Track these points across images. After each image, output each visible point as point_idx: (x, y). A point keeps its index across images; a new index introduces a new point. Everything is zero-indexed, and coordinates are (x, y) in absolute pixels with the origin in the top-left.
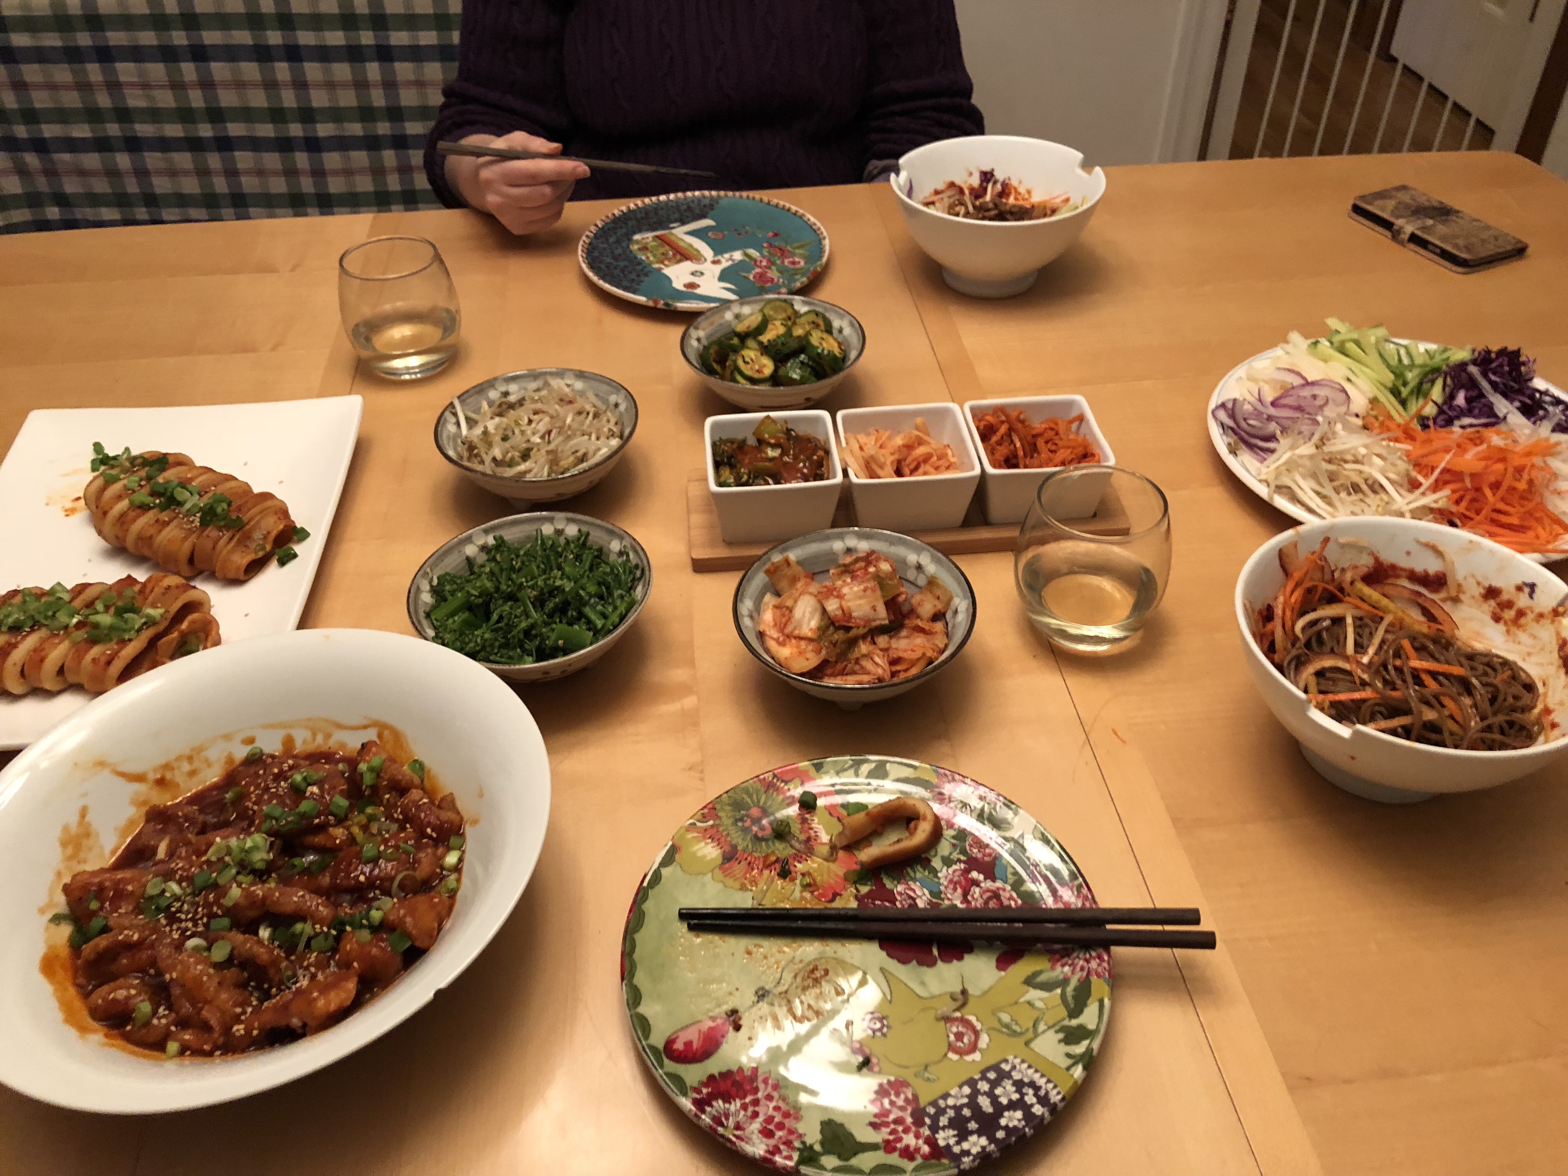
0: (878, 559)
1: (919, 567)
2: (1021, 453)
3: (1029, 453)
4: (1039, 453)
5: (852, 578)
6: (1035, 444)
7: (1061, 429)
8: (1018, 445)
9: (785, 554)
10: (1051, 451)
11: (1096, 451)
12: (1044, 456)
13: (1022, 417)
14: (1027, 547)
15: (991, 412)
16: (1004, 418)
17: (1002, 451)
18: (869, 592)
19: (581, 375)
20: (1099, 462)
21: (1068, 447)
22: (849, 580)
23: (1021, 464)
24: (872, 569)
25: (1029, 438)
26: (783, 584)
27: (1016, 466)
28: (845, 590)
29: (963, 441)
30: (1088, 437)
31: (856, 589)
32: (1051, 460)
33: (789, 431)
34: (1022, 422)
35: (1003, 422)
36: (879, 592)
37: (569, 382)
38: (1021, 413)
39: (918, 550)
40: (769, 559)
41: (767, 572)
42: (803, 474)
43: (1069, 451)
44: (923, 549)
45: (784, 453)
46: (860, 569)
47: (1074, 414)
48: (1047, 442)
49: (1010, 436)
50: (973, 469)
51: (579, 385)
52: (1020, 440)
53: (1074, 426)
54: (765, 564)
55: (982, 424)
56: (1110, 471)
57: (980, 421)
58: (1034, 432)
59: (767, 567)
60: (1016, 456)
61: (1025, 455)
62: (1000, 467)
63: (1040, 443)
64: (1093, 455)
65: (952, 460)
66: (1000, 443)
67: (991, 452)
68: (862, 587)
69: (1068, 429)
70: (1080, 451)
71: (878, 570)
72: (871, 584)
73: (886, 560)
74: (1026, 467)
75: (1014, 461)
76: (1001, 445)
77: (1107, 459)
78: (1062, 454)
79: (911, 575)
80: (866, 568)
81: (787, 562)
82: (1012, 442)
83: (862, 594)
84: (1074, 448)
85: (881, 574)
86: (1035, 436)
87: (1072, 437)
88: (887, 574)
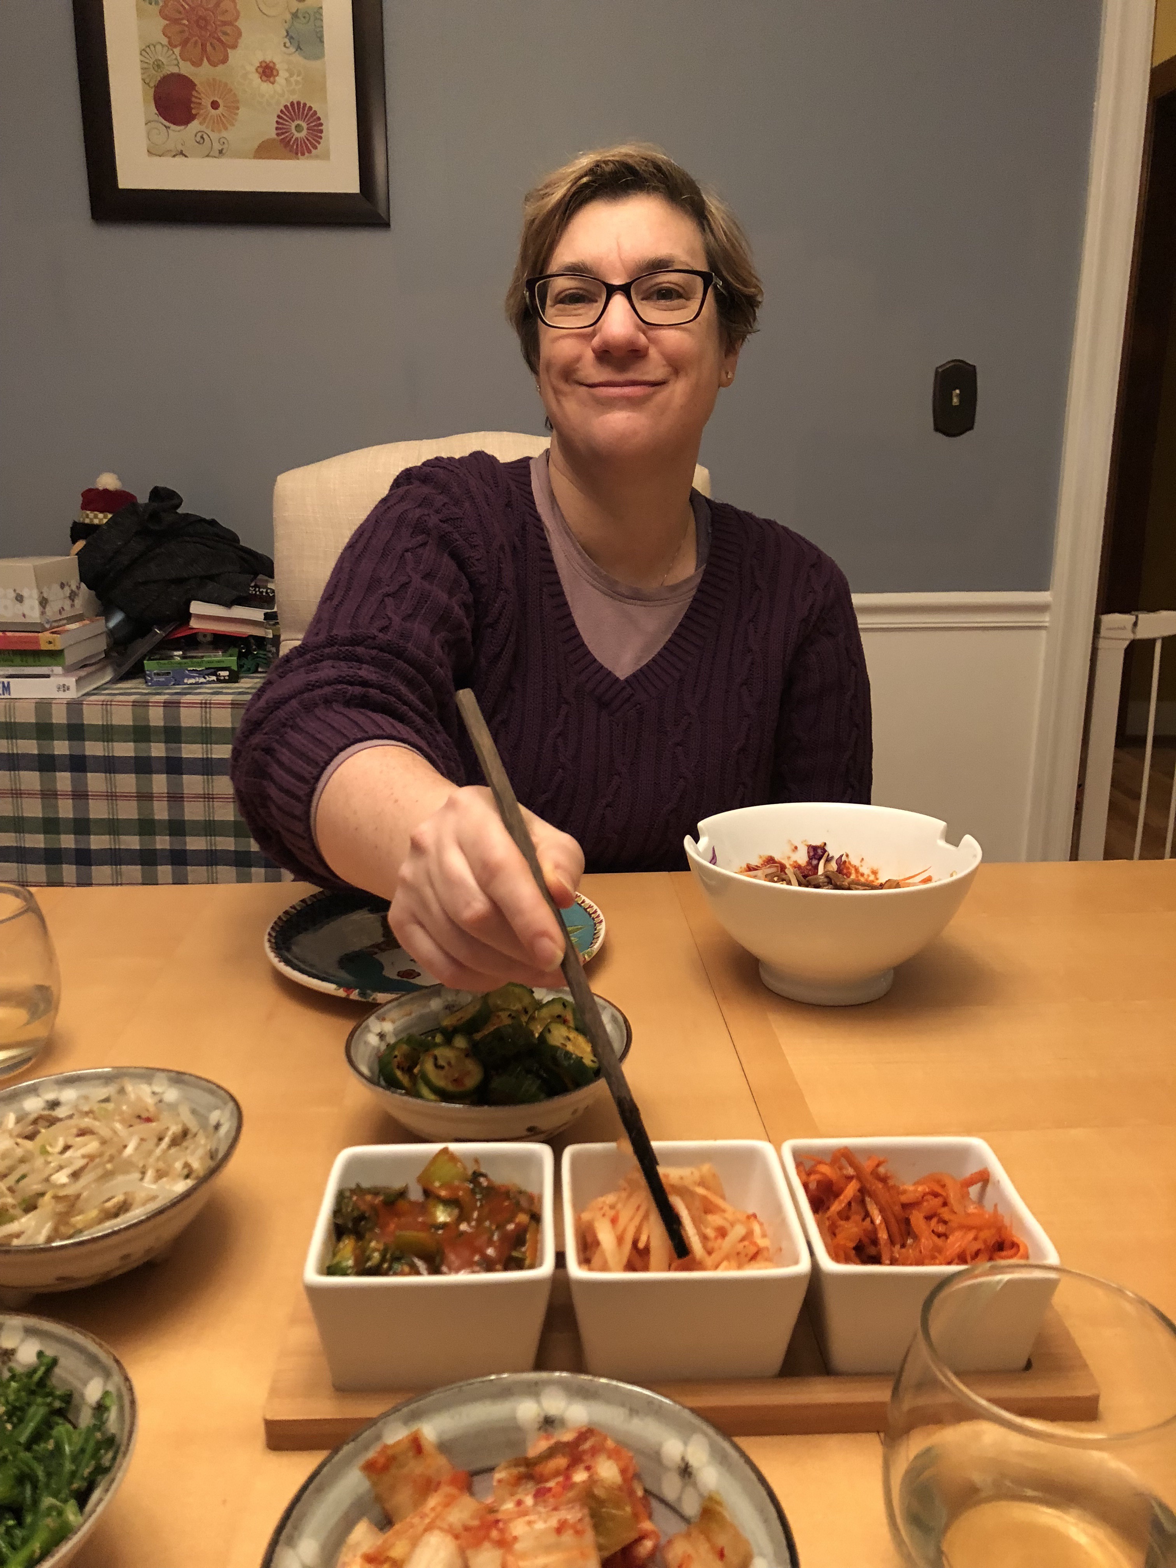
0: (595, 1451)
1: (686, 1471)
2: (883, 1235)
3: (897, 1238)
4: (916, 1238)
5: (540, 1494)
6: (907, 1221)
7: (953, 1196)
8: (878, 1220)
9: (414, 1427)
10: (939, 1235)
11: (1018, 1237)
12: (927, 1241)
13: (882, 1170)
14: (907, 1429)
15: (828, 1160)
16: (851, 1171)
17: (852, 1230)
18: (568, 1537)
19: (178, 1078)
20: (1026, 1257)
21: (970, 1228)
22: (529, 1501)
23: (885, 1258)
24: (580, 1476)
25: (897, 1208)
26: (403, 1497)
27: (876, 1260)
28: (518, 1528)
29: (778, 1209)
30: (1000, 1210)
31: (540, 1526)
32: (940, 1250)
33: (477, 1175)
34: (884, 1180)
35: (849, 1178)
36: (589, 1536)
37: (157, 1089)
38: (878, 1165)
39: (685, 1432)
40: (378, 1437)
41: (370, 1468)
42: (485, 1258)
43: (971, 1235)
44: (694, 1430)
45: (463, 1217)
46: (557, 1473)
47: (971, 1169)
48: (928, 1218)
49: (863, 1202)
50: (796, 1262)
51: (171, 1094)
52: (882, 1211)
53: (974, 1190)
54: (366, 1448)
55: (814, 1178)
56: (1052, 1275)
57: (809, 1174)
58: (904, 1199)
59: (371, 1454)
60: (875, 1242)
61: (892, 1241)
62: (847, 1260)
63: (917, 1218)
64: (1014, 1245)
65: (762, 1242)
66: (845, 1215)
67: (830, 1232)
68: (553, 1522)
69: (965, 1196)
70: (988, 1235)
71: (593, 1481)
72: (572, 1515)
73: (614, 1454)
74: (893, 1262)
75: (872, 1251)
76: (847, 1218)
77: (1041, 1253)
78: (957, 1241)
79: (670, 1487)
80: (567, 1472)
81: (416, 1445)
82: (867, 1215)
83: (552, 1539)
84: (979, 1229)
85: (599, 1492)
86: (905, 1206)
87: (972, 1209)
88: (610, 1489)
